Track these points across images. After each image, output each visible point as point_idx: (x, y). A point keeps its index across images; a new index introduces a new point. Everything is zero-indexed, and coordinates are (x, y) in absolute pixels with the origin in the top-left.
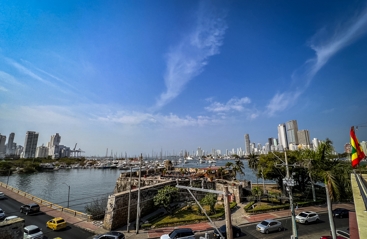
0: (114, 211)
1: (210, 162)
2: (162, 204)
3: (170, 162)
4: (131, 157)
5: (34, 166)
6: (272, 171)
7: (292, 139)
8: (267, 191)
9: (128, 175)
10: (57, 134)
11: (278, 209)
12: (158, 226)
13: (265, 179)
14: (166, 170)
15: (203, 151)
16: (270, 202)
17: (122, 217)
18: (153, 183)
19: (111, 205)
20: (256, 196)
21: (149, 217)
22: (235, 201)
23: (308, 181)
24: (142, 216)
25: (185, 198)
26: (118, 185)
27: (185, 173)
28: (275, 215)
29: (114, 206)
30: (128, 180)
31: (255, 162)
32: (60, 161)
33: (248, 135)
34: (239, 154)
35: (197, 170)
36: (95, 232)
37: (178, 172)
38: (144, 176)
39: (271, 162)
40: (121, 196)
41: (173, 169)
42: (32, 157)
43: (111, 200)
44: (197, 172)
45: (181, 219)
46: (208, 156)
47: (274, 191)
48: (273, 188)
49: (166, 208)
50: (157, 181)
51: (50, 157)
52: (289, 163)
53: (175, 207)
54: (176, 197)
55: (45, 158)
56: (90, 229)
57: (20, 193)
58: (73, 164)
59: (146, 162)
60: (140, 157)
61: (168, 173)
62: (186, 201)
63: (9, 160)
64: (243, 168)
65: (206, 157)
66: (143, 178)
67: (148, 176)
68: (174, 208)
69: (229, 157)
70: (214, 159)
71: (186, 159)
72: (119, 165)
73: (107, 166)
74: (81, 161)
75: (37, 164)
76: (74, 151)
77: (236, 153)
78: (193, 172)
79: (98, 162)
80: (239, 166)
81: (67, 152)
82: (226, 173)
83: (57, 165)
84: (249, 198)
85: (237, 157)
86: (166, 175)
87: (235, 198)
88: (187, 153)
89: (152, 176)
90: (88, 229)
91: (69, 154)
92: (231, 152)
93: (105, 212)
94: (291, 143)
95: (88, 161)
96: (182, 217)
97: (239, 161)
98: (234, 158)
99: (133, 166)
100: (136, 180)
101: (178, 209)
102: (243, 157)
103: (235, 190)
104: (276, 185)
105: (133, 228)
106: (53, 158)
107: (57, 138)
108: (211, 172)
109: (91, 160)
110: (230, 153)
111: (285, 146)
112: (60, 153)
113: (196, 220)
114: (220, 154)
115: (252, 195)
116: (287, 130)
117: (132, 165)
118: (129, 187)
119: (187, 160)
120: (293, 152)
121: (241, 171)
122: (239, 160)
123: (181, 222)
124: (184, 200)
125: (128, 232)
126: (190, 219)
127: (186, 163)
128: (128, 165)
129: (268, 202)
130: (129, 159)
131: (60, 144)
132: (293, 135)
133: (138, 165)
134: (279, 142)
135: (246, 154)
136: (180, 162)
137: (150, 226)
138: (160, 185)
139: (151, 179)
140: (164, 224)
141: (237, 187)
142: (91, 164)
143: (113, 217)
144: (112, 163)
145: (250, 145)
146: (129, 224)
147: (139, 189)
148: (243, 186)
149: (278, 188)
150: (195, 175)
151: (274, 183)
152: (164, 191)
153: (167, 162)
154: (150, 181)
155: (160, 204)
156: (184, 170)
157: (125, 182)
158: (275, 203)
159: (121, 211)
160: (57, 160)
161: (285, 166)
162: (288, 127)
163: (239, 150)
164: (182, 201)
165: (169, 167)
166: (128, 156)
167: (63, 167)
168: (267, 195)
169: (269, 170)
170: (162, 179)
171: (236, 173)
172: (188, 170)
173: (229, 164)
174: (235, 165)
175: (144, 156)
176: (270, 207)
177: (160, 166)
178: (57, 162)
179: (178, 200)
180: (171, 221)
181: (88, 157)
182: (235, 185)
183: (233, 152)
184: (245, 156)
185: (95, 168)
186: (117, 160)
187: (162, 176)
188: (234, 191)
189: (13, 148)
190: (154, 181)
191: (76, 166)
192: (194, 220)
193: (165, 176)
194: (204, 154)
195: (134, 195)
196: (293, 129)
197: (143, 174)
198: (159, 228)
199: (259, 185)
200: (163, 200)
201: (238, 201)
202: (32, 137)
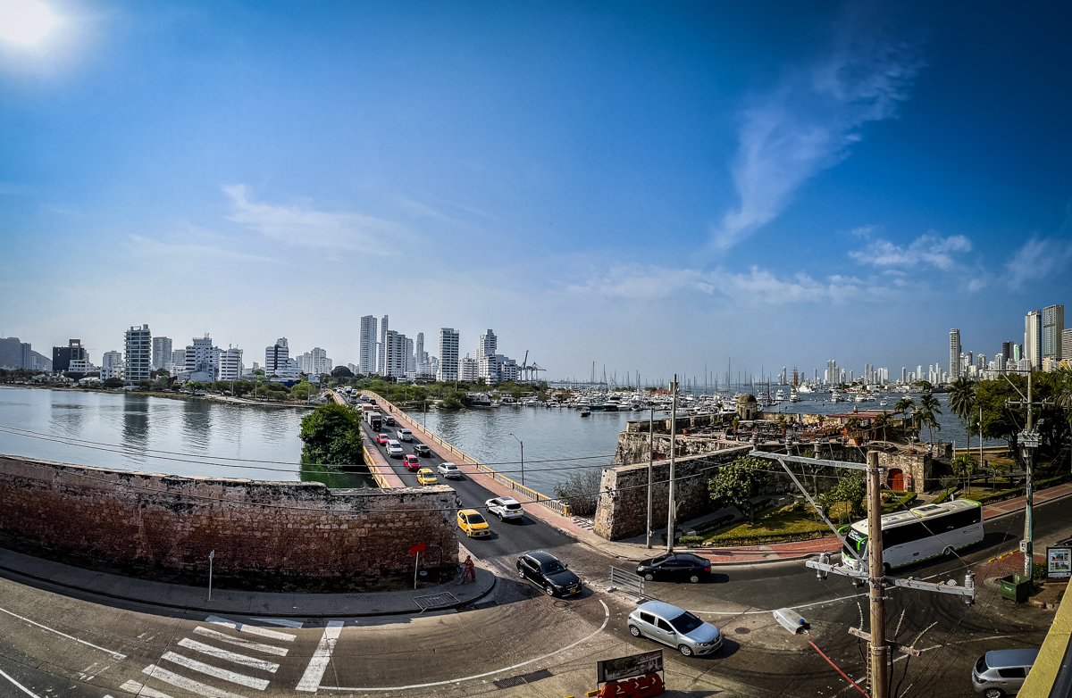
0: (616, 504)
1: (858, 399)
2: (730, 498)
3: (752, 399)
4: (651, 384)
5: (459, 396)
6: (1002, 418)
7: (1051, 346)
8: (986, 462)
9: (644, 428)
10: (490, 332)
11: (1004, 497)
12: (718, 542)
13: (984, 435)
14: (741, 419)
15: (843, 371)
16: (991, 485)
17: (635, 518)
18: (706, 449)
19: (609, 491)
20: (961, 476)
21: (698, 522)
22: (912, 489)
23: (1066, 435)
24: (680, 520)
25: (789, 486)
26: (621, 448)
27: (791, 427)
28: (997, 509)
29: (614, 493)
30: (644, 440)
31: (967, 398)
32: (503, 389)
33: (958, 332)
34: (933, 379)
35: (821, 419)
36: (579, 538)
37: (772, 424)
38: (684, 431)
39: (1001, 397)
40: (631, 473)
41: (758, 415)
42: (454, 379)
43: (609, 480)
44: (821, 425)
45: (776, 531)
46: (855, 384)
47: (1002, 461)
48: (1000, 455)
49: (740, 508)
50: (716, 444)
51: (482, 380)
52: (1034, 399)
53: (764, 505)
54: (764, 484)
55: (474, 382)
56: (568, 531)
57: (444, 445)
58: (526, 395)
59: (688, 398)
60: (672, 383)
61: (744, 426)
62: (792, 492)
63: (422, 383)
64: (939, 412)
65: (848, 387)
66: (680, 437)
67: (694, 432)
68: (761, 507)
69: (908, 388)
70: (869, 392)
71: (794, 391)
72: (623, 404)
73: (595, 404)
74: (539, 389)
75: (462, 392)
76: (524, 368)
77: (926, 376)
78: (812, 425)
79: (576, 394)
80: (929, 409)
81: (511, 370)
82: (897, 427)
83: (495, 397)
84: (944, 480)
85: (927, 385)
86: (739, 431)
87: (912, 482)
88: (799, 375)
89: (705, 432)
90: (562, 529)
91: (515, 375)
92: (914, 376)
93: (596, 502)
94: (1046, 356)
95: (554, 390)
96: (780, 526)
97: (930, 396)
98: (921, 389)
99: (657, 408)
100: (664, 441)
101: (771, 509)
102: (941, 386)
103: (914, 464)
104: (1007, 448)
105: (661, 541)
106: (488, 383)
107: (491, 340)
108: (859, 426)
109: (559, 389)
110: (911, 376)
111: (1035, 363)
112: (499, 372)
113: (814, 532)
114: (886, 378)
115: (952, 474)
116: (1043, 326)
117: (653, 404)
118: (647, 455)
119: (798, 394)
120: (1047, 375)
121: (933, 418)
122: (929, 393)
123: (776, 536)
124: (786, 491)
125: (650, 547)
126: (801, 531)
127: (795, 401)
128: (645, 404)
129: (985, 485)
130: (647, 389)
131: (497, 352)
132: (1054, 339)
133: (668, 404)
134: (1025, 354)
135: (950, 380)
136: (779, 398)
137: (700, 542)
138: (725, 455)
139: (701, 440)
140: (734, 539)
141: (919, 458)
142: (561, 399)
143: (615, 516)
144: (606, 397)
145: (959, 358)
146: (650, 533)
147: (671, 461)
148: (935, 456)
149: (1010, 455)
150: (817, 432)
151: (1002, 444)
152: (733, 470)
153: (742, 399)
154: (700, 443)
155: (725, 497)
156: (787, 419)
157: (639, 443)
158: (999, 486)
159: (632, 505)
160: (495, 386)
161: (1026, 405)
162: (1047, 320)
163: (934, 370)
164: (782, 492)
165: (748, 411)
166: (643, 383)
167: (508, 402)
168: (984, 472)
169: (994, 416)
170: (729, 439)
171: (919, 425)
172: (798, 420)
173: (906, 404)
174: (919, 407)
175: (682, 383)
176: (991, 494)
177: (726, 409)
178: (495, 391)
179: (771, 491)
180: (751, 533)
181: (552, 382)
182: (915, 452)
183: (919, 375)
184: (946, 384)
185: (569, 407)
186: (618, 390)
187: (729, 433)
188: (911, 466)
189: (425, 362)
190: (710, 445)
191: (531, 401)
192: (808, 533)
193: (737, 434)
194: (845, 378)
195: (661, 473)
196: (1054, 325)
197: (681, 425)
198: (723, 546)
199: (971, 450)
200: (730, 489)
201: (919, 488)
202: (450, 340)
